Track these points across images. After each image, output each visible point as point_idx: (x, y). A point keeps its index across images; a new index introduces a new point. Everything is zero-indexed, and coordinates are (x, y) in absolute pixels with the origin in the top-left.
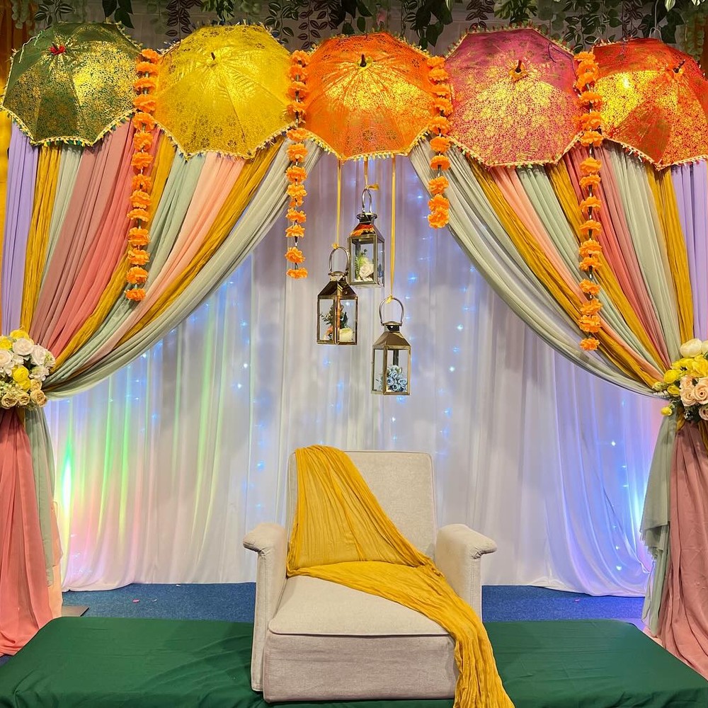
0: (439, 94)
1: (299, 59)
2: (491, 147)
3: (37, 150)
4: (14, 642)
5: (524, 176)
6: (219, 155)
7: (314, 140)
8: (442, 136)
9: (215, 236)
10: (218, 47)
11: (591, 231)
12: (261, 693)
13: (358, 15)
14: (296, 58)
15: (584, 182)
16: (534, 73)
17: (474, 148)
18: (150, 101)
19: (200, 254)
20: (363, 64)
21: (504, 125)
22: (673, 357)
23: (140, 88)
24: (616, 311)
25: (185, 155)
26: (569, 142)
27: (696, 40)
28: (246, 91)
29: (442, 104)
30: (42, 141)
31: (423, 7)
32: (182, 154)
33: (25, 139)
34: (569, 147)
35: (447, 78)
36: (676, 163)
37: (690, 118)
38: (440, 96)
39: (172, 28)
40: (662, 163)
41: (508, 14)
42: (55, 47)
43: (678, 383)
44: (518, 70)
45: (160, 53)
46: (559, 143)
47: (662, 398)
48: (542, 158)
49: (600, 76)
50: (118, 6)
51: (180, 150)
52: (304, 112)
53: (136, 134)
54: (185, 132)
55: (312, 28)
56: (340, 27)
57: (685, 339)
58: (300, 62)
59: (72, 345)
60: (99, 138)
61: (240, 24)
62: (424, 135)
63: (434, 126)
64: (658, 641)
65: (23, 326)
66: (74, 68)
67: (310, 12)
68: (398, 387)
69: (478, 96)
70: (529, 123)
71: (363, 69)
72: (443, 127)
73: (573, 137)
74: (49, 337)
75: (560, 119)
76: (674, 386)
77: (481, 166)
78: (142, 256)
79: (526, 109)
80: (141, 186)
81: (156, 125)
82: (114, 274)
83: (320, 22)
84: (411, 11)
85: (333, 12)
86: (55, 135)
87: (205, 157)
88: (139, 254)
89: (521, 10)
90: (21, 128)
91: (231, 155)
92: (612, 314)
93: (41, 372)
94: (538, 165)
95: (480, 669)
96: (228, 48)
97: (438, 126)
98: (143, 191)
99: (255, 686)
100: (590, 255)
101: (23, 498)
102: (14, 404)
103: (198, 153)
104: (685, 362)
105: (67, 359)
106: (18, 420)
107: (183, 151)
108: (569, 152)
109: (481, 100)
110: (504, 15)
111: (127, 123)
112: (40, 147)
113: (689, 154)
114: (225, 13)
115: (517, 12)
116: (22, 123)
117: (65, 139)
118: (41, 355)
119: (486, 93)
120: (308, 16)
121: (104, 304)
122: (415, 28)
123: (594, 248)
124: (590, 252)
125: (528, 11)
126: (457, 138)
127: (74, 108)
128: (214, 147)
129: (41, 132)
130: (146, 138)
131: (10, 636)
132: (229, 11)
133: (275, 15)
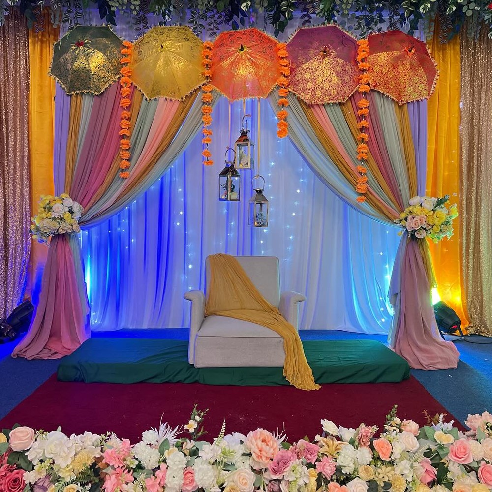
0: (283, 65)
1: (208, 46)
2: (310, 94)
3: (70, 97)
4: (70, 350)
5: (328, 109)
6: (166, 99)
7: (216, 91)
8: (284, 88)
9: (164, 143)
10: (165, 41)
11: (363, 139)
12: (193, 365)
13: (240, 16)
14: (206, 45)
15: (360, 112)
16: (333, 53)
17: (301, 94)
18: (129, 71)
19: (156, 153)
20: (242, 49)
21: (317, 82)
22: (405, 206)
23: (123, 63)
24: (376, 182)
25: (148, 99)
26: (353, 90)
27: (430, 27)
28: (180, 65)
29: (284, 70)
30: (73, 93)
31: (276, 11)
32: (146, 99)
33: (63, 92)
34: (352, 93)
35: (287, 55)
36: (410, 101)
37: (417, 77)
38: (283, 66)
39: (138, 26)
40: (402, 102)
41: (324, 14)
42: (78, 42)
43: (406, 219)
44: (325, 51)
45: (133, 43)
46: (347, 91)
47: (399, 227)
48: (338, 99)
49: (370, 53)
50: (108, 13)
51: (146, 96)
52: (210, 76)
53: (122, 89)
54: (148, 87)
55: (214, 25)
56: (231, 23)
57: (412, 196)
58: (208, 48)
59: (92, 201)
60: (102, 91)
61: (176, 25)
62: (275, 87)
63: (280, 82)
64: (393, 350)
65: (66, 191)
66: (89, 54)
67: (214, 15)
68: (262, 223)
69: (303, 66)
70: (330, 81)
71: (241, 52)
72: (285, 83)
73: (355, 88)
74: (80, 197)
75: (347, 78)
76: (404, 221)
77: (306, 104)
78: (127, 155)
79: (329, 73)
80: (125, 117)
81: (132, 83)
82: (113, 164)
83: (219, 21)
84: (270, 13)
85: (226, 15)
86: (79, 90)
87: (159, 100)
88: (126, 153)
89: (331, 12)
90: (61, 85)
91: (172, 99)
92: (374, 183)
93: (78, 215)
94: (335, 103)
95: (296, 353)
96: (170, 42)
97: (282, 82)
98: (126, 119)
99: (191, 362)
100: (362, 152)
101: (70, 280)
102: (65, 232)
103: (155, 98)
104: (411, 208)
105: (90, 208)
106: (66, 239)
107: (146, 97)
108: (353, 95)
109: (305, 68)
110: (322, 15)
111: (117, 83)
112: (71, 95)
113: (417, 96)
114: (167, 16)
115: (329, 13)
116: (61, 83)
117: (85, 92)
118: (76, 207)
119: (308, 64)
120: (213, 18)
121: (108, 180)
122: (272, 23)
123: (365, 148)
124: (362, 150)
125: (335, 13)
126: (293, 88)
127: (89, 75)
128: (163, 95)
129: (72, 88)
130: (127, 91)
131: (67, 347)
132: (169, 16)
133: (194, 17)
